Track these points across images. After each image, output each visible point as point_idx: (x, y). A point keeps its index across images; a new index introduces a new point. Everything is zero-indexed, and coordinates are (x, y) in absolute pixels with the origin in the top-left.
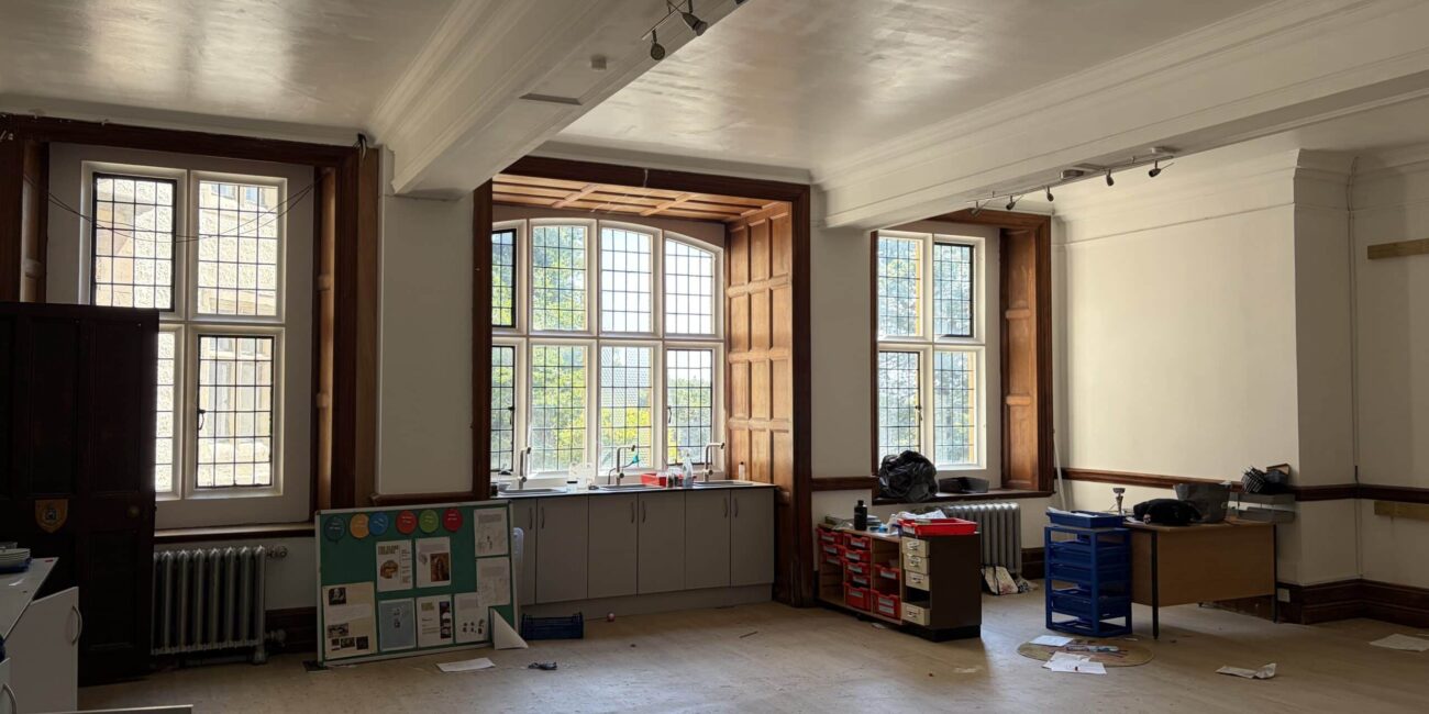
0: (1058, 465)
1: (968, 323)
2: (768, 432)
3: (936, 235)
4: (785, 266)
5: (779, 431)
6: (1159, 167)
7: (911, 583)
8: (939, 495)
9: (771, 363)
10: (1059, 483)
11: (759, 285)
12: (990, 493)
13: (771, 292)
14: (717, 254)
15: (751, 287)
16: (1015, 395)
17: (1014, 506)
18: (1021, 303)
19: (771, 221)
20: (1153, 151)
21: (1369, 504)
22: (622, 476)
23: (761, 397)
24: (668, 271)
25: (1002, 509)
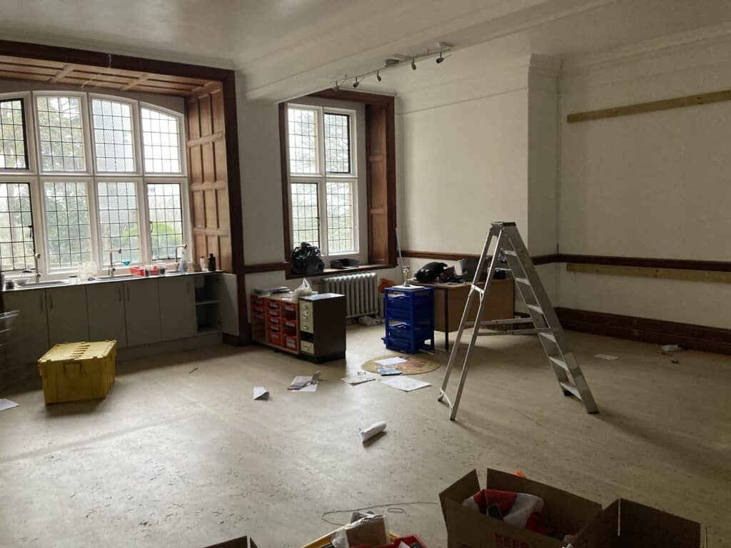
0: (399, 249)
1: (347, 164)
2: (217, 237)
3: (325, 108)
4: (221, 126)
5: (223, 236)
6: (443, 57)
7: (303, 329)
8: (326, 271)
9: (216, 191)
10: (400, 259)
11: (207, 138)
12: (360, 267)
13: (213, 143)
14: (180, 118)
15: (201, 141)
16: (375, 208)
17: (373, 274)
18: (378, 151)
19: (211, 95)
20: (438, 45)
21: (563, 265)
22: (114, 270)
23: (211, 215)
24: (144, 129)
25: (366, 277)
